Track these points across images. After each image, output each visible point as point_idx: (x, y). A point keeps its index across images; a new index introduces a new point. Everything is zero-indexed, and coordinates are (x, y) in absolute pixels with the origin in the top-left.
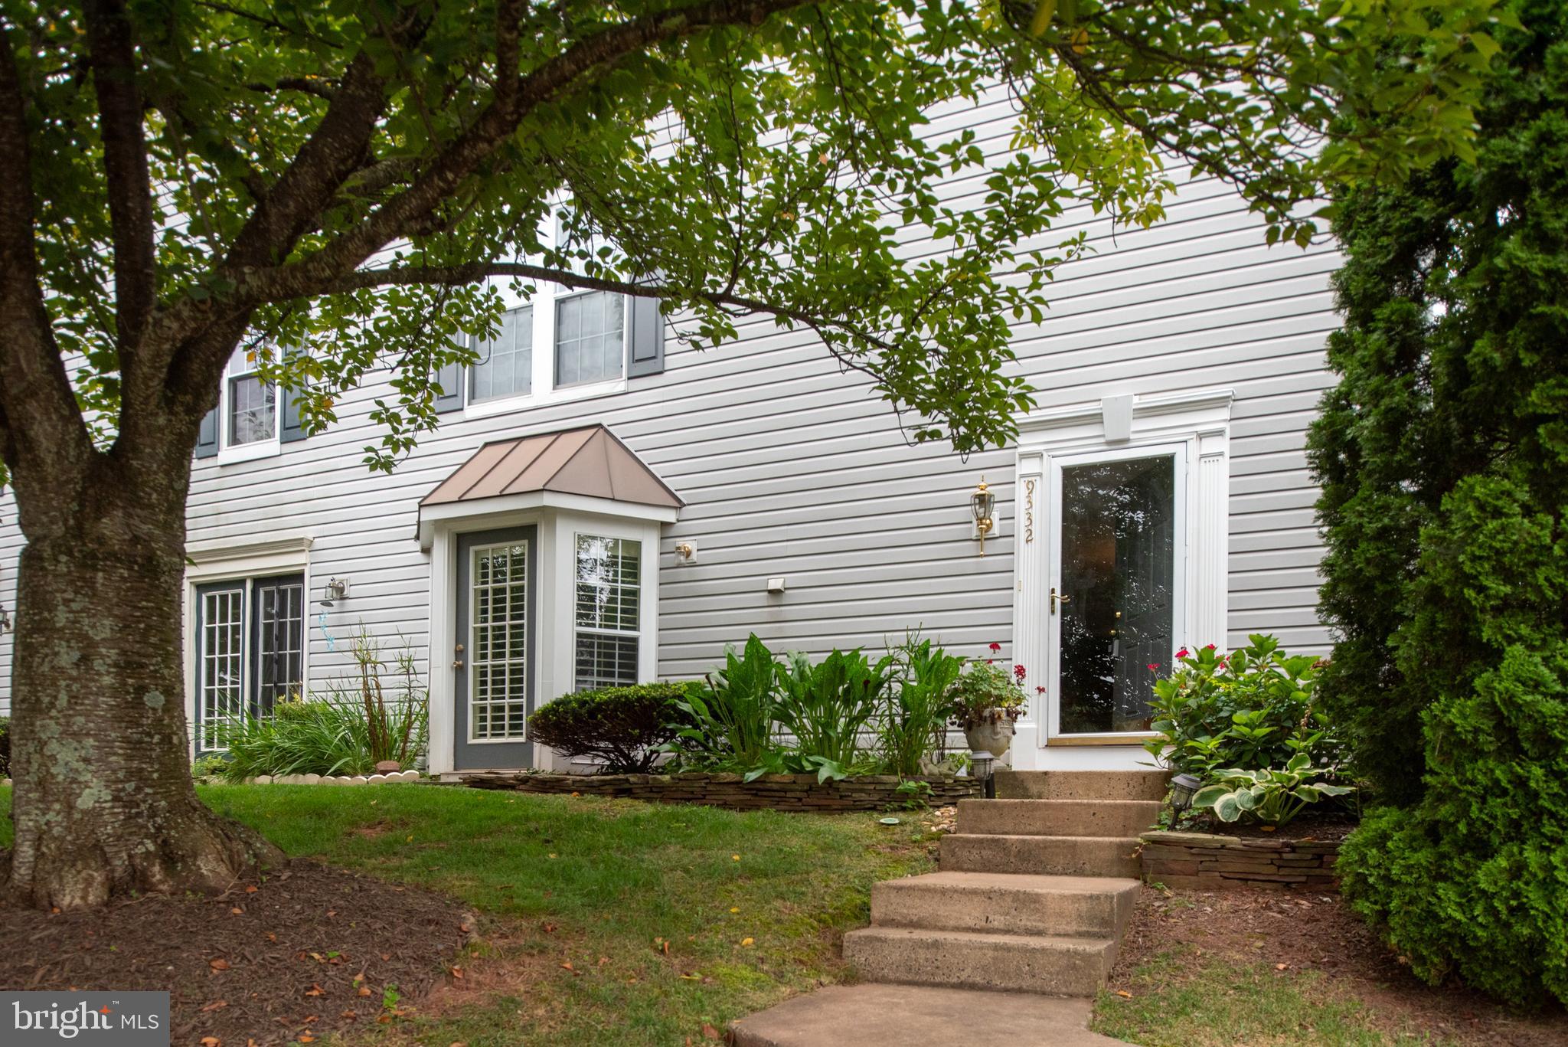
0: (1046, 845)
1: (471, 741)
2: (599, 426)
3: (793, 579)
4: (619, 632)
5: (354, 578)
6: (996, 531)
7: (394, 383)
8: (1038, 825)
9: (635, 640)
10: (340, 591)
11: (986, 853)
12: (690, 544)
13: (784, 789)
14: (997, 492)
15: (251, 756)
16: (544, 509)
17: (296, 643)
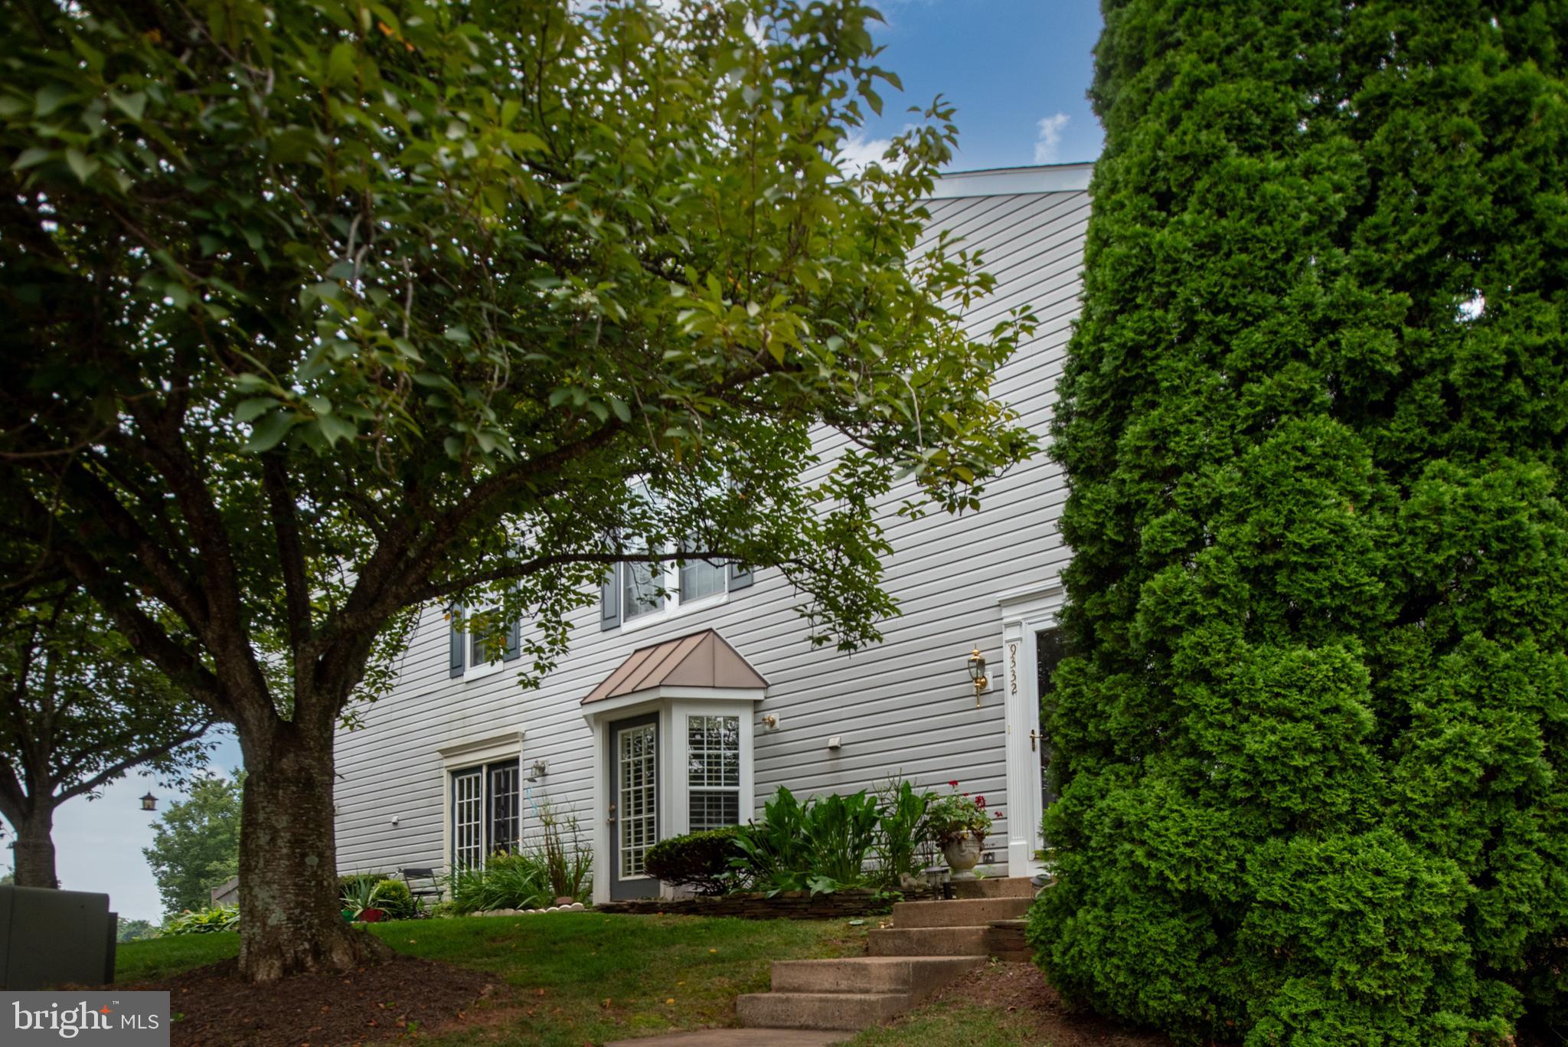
0: (934, 935)
1: (621, 879)
2: (710, 630)
3: (847, 737)
4: (723, 788)
5: (552, 759)
6: (990, 687)
7: (540, 625)
8: (947, 920)
9: (736, 793)
10: (542, 771)
11: (898, 942)
12: (774, 715)
13: (796, 901)
14: (986, 656)
15: (468, 897)
16: (662, 700)
17: (516, 812)
